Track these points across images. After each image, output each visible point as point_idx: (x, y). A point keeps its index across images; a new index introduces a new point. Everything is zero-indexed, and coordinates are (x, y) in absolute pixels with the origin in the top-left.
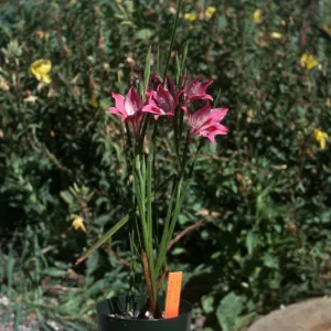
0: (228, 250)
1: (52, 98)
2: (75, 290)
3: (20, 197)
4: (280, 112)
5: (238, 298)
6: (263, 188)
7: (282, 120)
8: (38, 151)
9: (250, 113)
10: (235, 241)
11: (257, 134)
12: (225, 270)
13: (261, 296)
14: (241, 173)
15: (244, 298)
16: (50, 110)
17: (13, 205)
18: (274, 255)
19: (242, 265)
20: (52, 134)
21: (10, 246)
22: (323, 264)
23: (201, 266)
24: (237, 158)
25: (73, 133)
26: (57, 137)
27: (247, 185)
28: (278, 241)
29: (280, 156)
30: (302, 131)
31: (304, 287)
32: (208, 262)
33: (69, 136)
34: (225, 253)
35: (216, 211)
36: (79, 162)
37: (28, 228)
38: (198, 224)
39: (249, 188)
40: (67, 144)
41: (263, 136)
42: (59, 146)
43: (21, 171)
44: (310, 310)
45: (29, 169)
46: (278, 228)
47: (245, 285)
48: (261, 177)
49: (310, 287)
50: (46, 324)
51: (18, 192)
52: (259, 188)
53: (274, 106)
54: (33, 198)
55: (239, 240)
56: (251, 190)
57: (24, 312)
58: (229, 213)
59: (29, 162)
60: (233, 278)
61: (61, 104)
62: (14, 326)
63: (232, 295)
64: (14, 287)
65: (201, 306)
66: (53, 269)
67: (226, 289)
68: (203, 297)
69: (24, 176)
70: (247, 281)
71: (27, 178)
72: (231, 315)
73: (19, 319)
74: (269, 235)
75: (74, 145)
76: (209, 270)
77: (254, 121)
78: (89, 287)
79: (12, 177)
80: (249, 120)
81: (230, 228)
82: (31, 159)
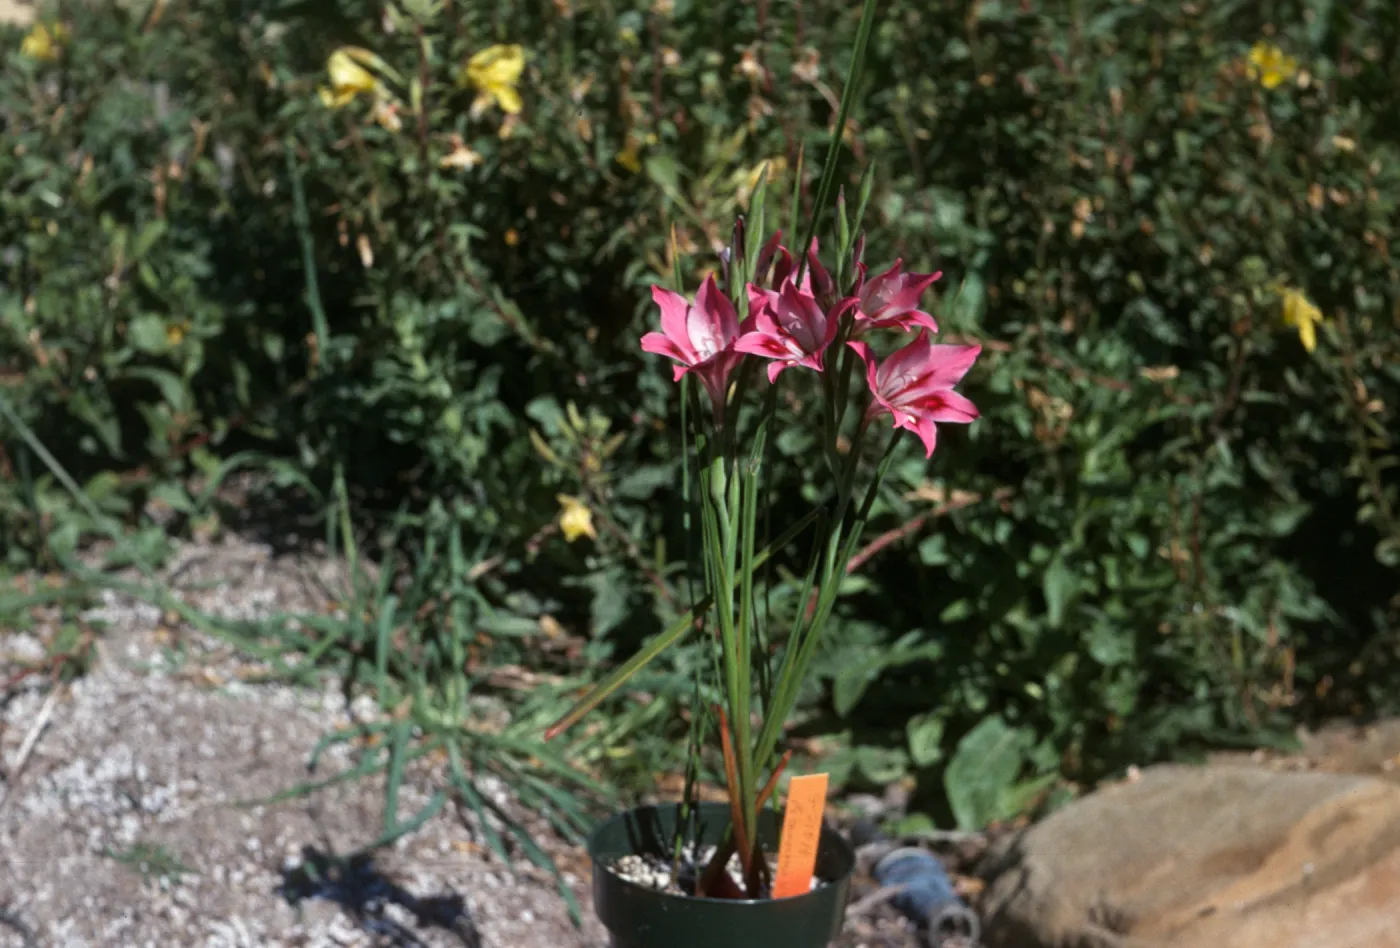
0: (991, 599)
1: (511, 141)
2: (558, 682)
3: (416, 415)
4: (1172, 211)
5: (1008, 735)
6: (1106, 427)
7: (1176, 233)
8: (468, 292)
9: (1084, 209)
10: (1014, 571)
11: (1099, 271)
12: (981, 650)
13: (1078, 729)
14: (1040, 386)
15: (1027, 737)
16: (506, 170)
17: (397, 436)
18: (1120, 626)
19: (1029, 642)
20: (511, 238)
21: (387, 540)
22: (1260, 658)
23: (912, 637)
24: (1034, 344)
25: (568, 243)
26: (522, 248)
27: (1058, 422)
28: (1135, 580)
29: (1164, 331)
30: (1248, 294)
31: (1201, 719)
32: (933, 627)
33: (556, 252)
34: (983, 605)
35: (965, 487)
36: (585, 321)
37: (436, 507)
38: (910, 527)
39: (1065, 427)
40: (550, 272)
41: (1117, 273)
42: (529, 272)
43: (419, 341)
44: (1209, 799)
45: (442, 339)
46: (1139, 546)
47: (1034, 690)
48: (1101, 397)
49: (1220, 719)
50: (472, 786)
51: (411, 400)
52: (1092, 428)
53: (1154, 192)
54: (452, 418)
55: (1023, 570)
56: (1069, 435)
57: (414, 745)
58: (1001, 493)
59: (442, 321)
60: (1002, 669)
61: (538, 161)
62: (387, 789)
63: (993, 725)
64: (393, 670)
65: (904, 744)
66: (502, 613)
67: (978, 704)
68: (914, 721)
69: (427, 357)
70: (1040, 681)
71: (437, 363)
72: (985, 786)
73: (400, 767)
74: (1110, 563)
75: (571, 279)
76: (933, 650)
77: (1094, 233)
78: (598, 675)
79: (394, 358)
80: (1078, 229)
81: (1003, 532)
82: (448, 310)
